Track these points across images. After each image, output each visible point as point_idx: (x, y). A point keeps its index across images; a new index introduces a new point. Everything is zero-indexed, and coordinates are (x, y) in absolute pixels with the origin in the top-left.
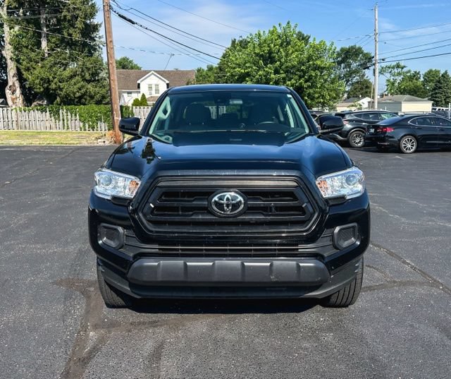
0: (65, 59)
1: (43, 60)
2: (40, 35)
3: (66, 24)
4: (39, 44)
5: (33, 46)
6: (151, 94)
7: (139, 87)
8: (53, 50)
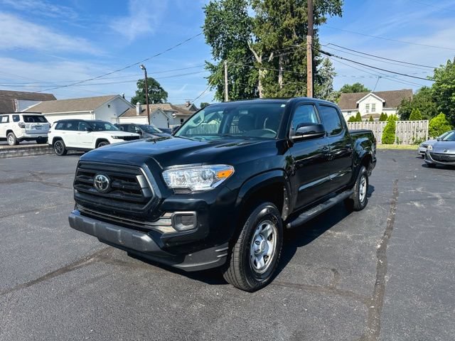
0: (293, 89)
1: (278, 91)
2: (278, 73)
3: (297, 62)
4: (277, 80)
5: (273, 81)
6: (367, 112)
7: (358, 107)
8: (286, 83)
